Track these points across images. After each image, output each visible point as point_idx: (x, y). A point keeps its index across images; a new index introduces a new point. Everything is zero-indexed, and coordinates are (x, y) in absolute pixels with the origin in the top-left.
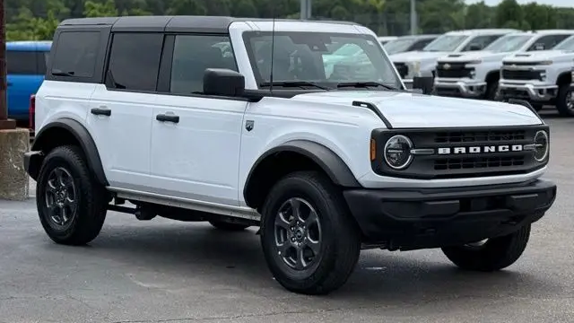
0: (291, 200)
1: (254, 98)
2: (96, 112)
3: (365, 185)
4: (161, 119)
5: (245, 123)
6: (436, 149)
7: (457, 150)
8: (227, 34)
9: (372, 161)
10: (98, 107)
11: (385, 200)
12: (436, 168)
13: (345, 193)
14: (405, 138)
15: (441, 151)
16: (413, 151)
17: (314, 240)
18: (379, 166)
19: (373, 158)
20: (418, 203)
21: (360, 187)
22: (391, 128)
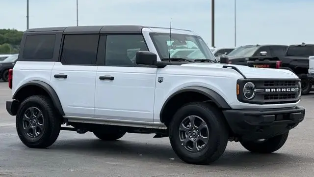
0: (189, 117)
1: (161, 66)
2: (56, 77)
3: (233, 108)
4: (102, 78)
5: (157, 79)
6: (265, 89)
7: (272, 90)
8: (141, 34)
9: (237, 95)
10: (58, 74)
11: (246, 115)
12: (265, 99)
13: (224, 111)
14: (251, 83)
15: (267, 90)
16: (255, 90)
17: (205, 136)
18: (241, 97)
19: (238, 94)
20: (258, 116)
21: (231, 109)
22: (246, 78)
